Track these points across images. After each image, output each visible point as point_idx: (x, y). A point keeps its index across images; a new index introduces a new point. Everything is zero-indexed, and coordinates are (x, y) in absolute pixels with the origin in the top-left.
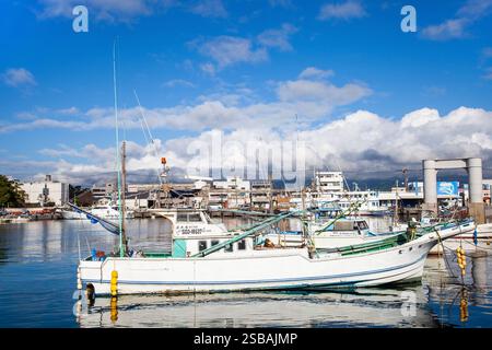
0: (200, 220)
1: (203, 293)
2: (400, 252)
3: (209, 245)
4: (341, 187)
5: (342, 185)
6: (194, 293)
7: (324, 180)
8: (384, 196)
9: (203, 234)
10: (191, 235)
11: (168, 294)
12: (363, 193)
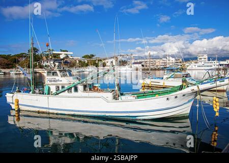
0: (57, 75)
1: (53, 114)
2: (168, 99)
3: (60, 88)
4: (207, 60)
5: (207, 59)
6: (49, 113)
7: (201, 57)
8: (222, 63)
9: (58, 82)
10: (53, 83)
11: (39, 112)
12: (213, 62)
